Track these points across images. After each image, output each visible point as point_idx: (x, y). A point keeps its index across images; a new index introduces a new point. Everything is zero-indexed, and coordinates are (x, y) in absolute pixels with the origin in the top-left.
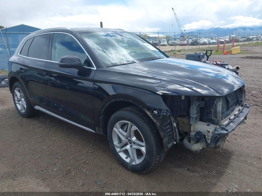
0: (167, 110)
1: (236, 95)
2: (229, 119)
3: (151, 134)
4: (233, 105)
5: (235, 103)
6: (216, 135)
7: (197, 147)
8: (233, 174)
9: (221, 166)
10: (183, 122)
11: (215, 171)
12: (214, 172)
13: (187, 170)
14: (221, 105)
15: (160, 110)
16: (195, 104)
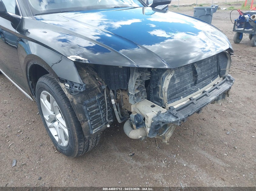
0: (80, 84)
1: (218, 62)
2: (190, 99)
3: (70, 115)
4: (208, 77)
5: (214, 74)
6: (158, 122)
7: (135, 134)
8: (189, 168)
9: (177, 155)
10: (126, 98)
11: (166, 161)
12: (164, 162)
13: (131, 156)
14: (169, 80)
15: (72, 84)
16: (136, 75)
